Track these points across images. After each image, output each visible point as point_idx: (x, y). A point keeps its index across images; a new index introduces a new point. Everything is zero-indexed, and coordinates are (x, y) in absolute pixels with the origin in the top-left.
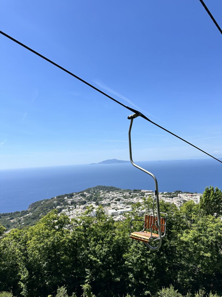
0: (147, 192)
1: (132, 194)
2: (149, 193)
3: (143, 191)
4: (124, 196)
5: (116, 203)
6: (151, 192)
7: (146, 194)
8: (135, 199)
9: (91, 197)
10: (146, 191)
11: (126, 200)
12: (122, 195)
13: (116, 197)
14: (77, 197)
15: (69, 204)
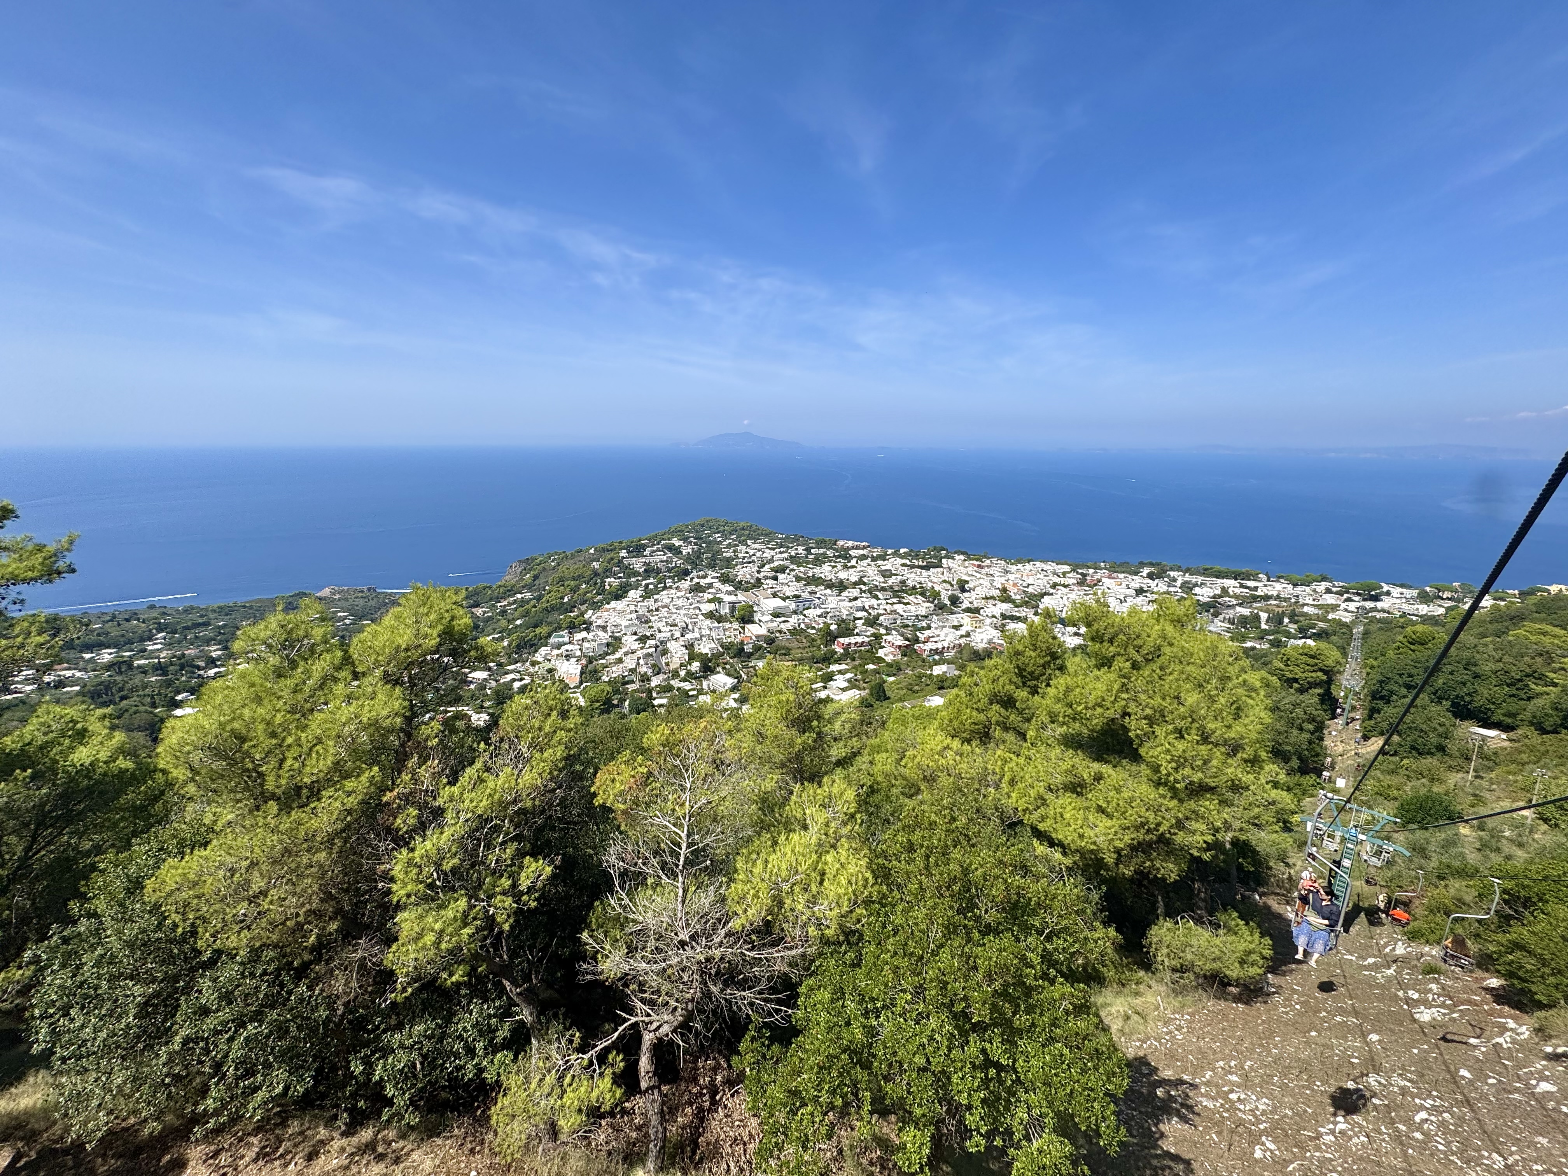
0: (853, 548)
1: (813, 551)
2: (861, 552)
3: (841, 543)
4: (791, 557)
5: (775, 578)
6: (864, 548)
7: (853, 553)
8: (826, 567)
9: (698, 555)
10: (850, 544)
11: (802, 569)
12: (786, 555)
13: (771, 561)
14: (655, 551)
15: (639, 574)
